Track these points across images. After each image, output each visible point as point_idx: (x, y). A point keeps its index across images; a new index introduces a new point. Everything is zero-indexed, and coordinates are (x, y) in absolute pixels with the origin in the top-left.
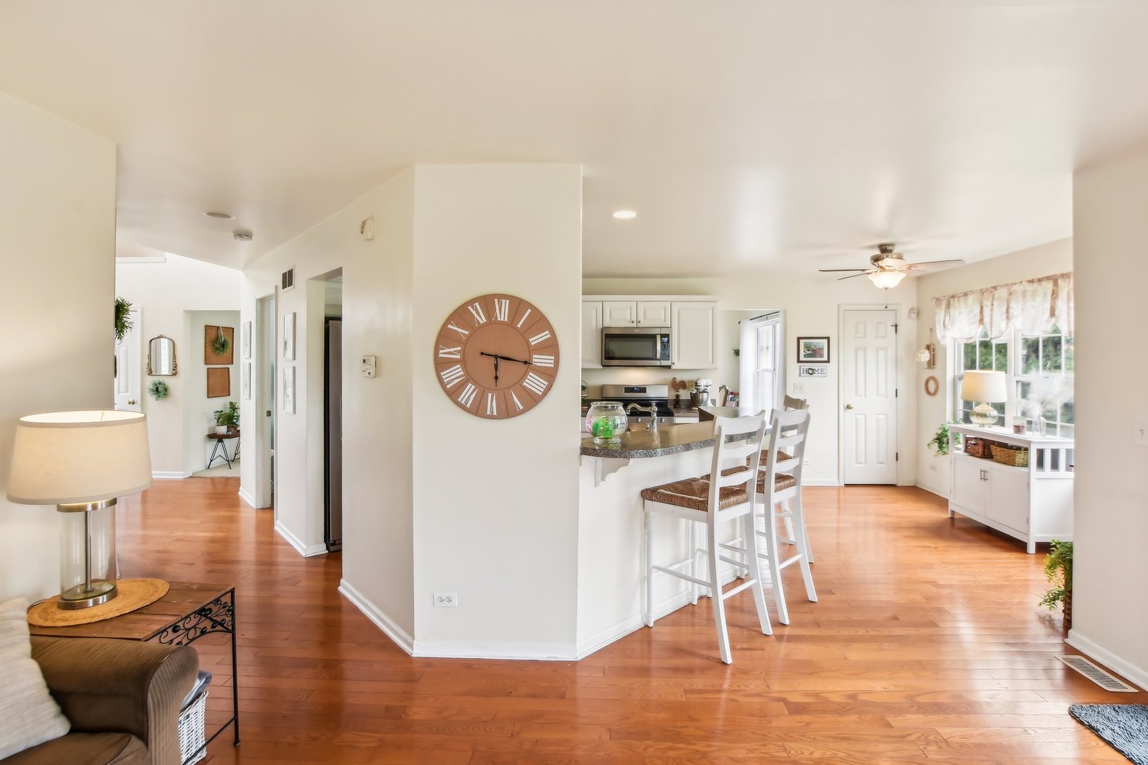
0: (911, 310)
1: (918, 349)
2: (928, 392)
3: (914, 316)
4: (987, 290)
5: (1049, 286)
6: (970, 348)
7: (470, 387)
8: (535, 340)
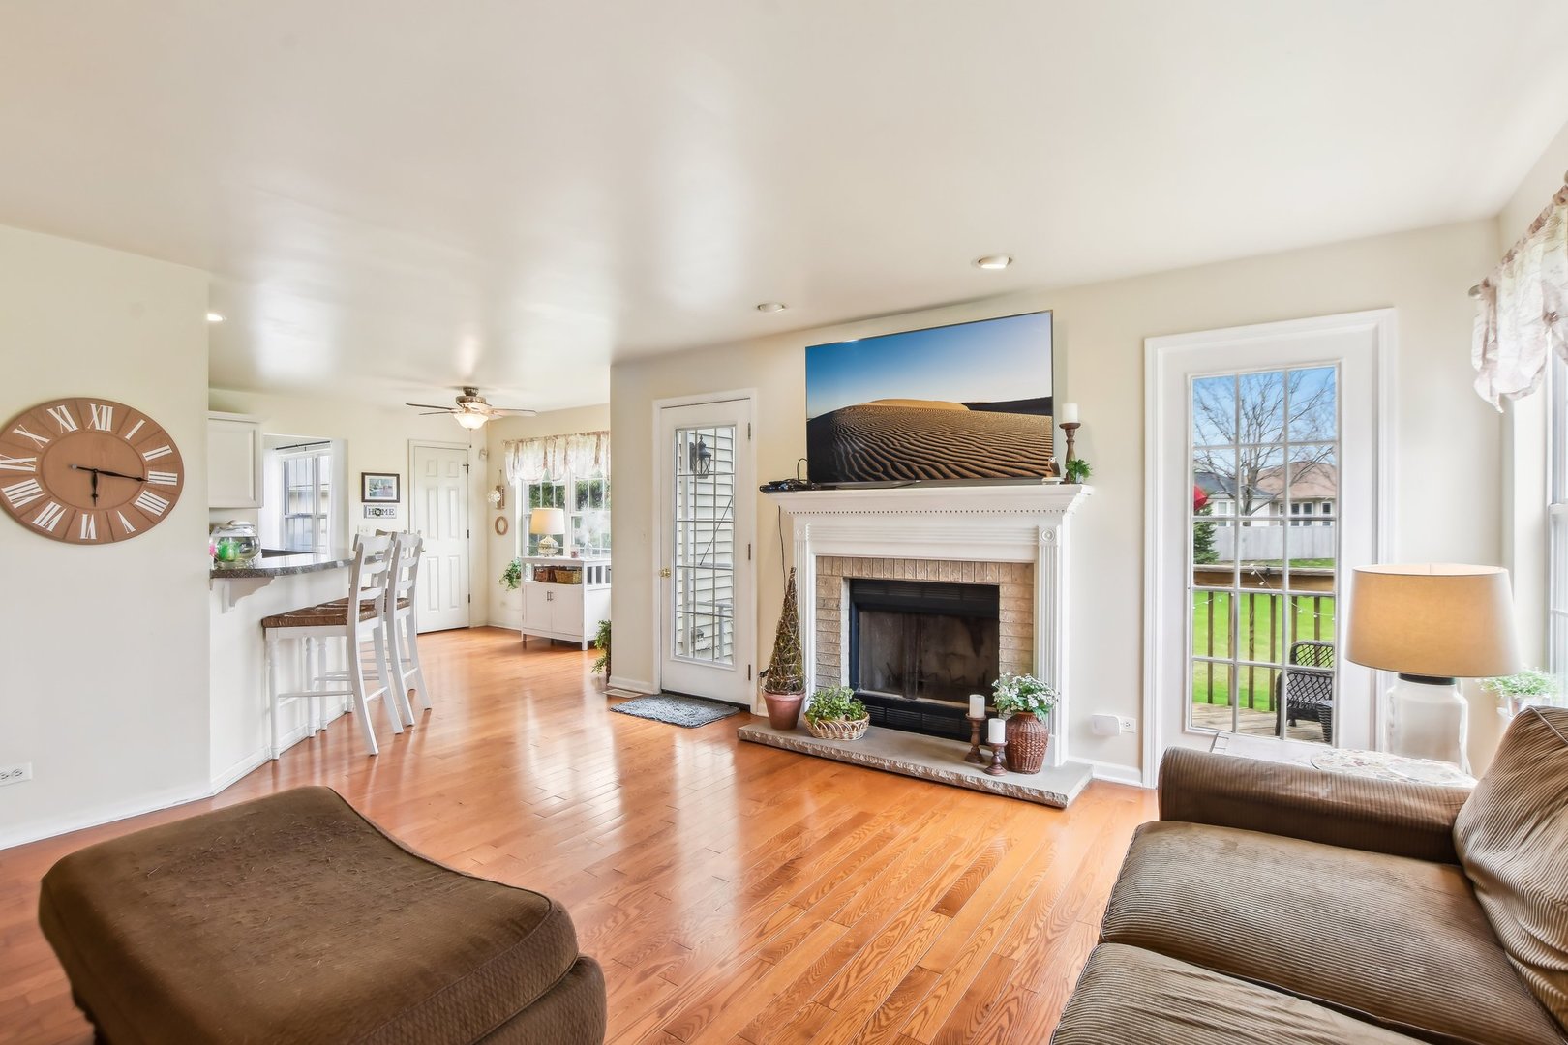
0: (481, 451)
1: (488, 490)
2: (498, 532)
3: (484, 457)
4: (550, 438)
5: (594, 439)
6: (534, 489)
7: (52, 507)
8: (149, 455)
